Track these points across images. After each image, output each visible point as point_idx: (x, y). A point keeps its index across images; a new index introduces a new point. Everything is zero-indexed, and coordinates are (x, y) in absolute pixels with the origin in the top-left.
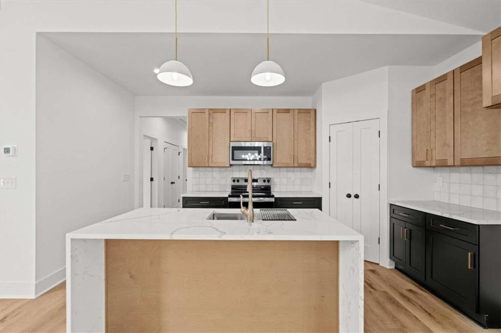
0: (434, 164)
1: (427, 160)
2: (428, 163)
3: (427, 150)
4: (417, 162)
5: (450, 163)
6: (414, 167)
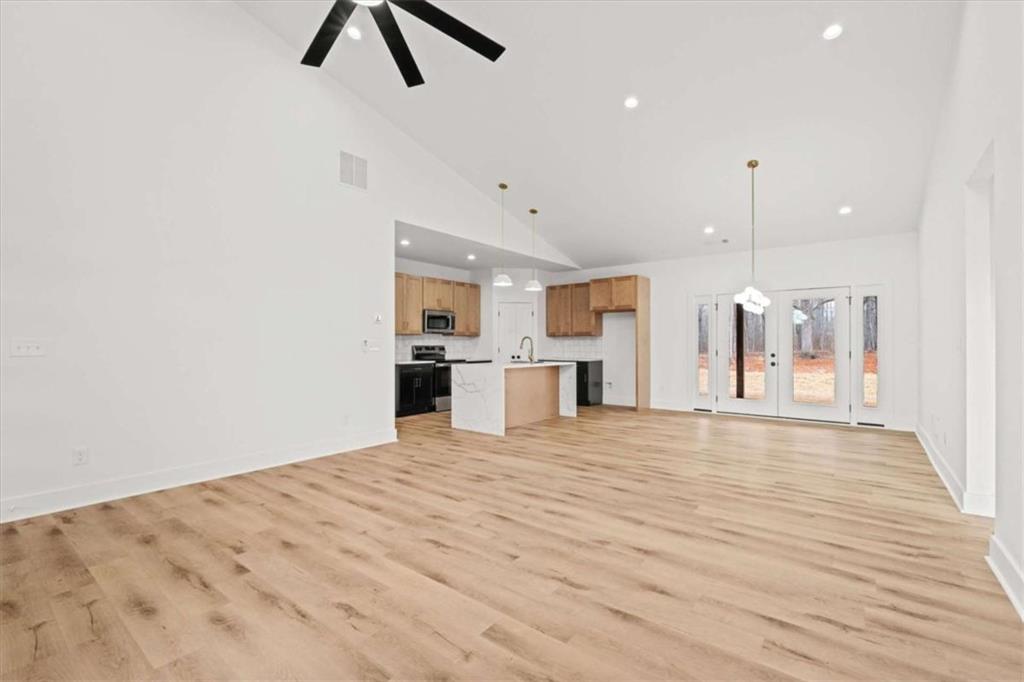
1: (557, 332)
3: (557, 326)
4: (549, 333)
6: (547, 336)
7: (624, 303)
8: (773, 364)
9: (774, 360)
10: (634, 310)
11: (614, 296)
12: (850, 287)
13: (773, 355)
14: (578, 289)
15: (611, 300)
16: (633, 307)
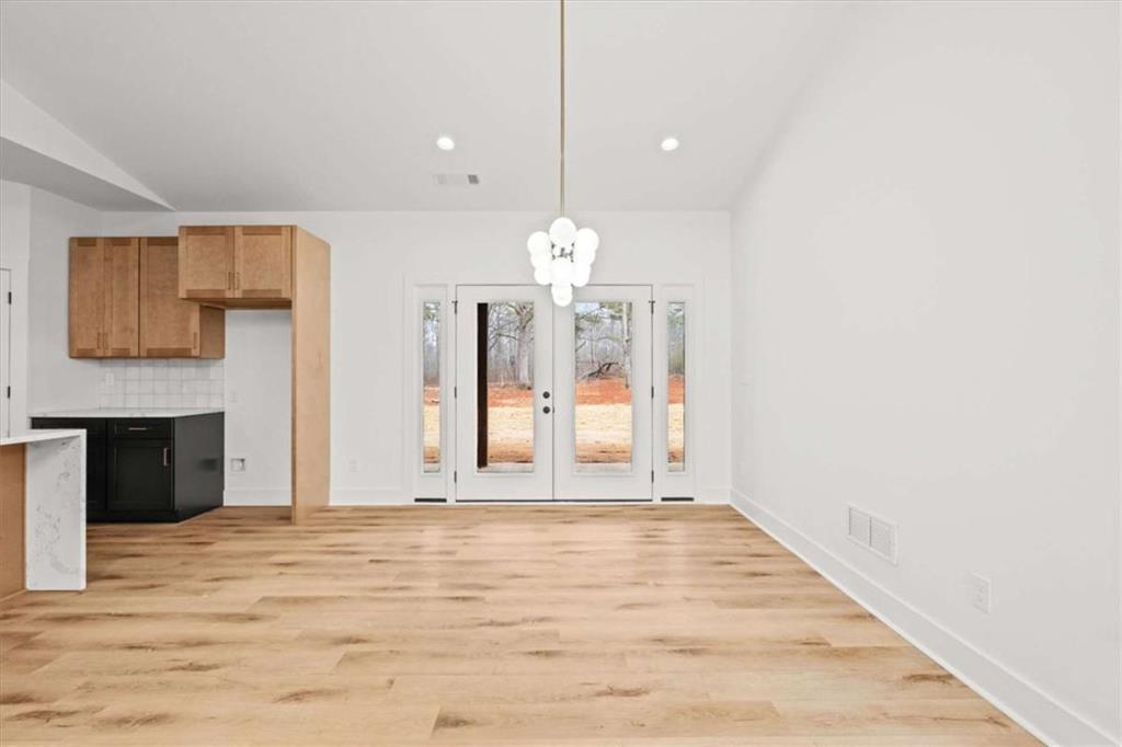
0: (109, 354)
1: (99, 348)
2: (100, 353)
3: (99, 334)
4: (79, 350)
5: (134, 352)
6: (71, 357)
7: (265, 284)
8: (546, 410)
9: (548, 403)
10: (287, 304)
11: (239, 268)
12: (652, 286)
13: (546, 395)
14: (155, 249)
15: (232, 276)
16: (284, 295)
